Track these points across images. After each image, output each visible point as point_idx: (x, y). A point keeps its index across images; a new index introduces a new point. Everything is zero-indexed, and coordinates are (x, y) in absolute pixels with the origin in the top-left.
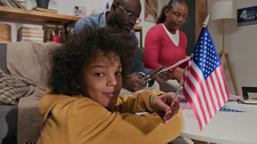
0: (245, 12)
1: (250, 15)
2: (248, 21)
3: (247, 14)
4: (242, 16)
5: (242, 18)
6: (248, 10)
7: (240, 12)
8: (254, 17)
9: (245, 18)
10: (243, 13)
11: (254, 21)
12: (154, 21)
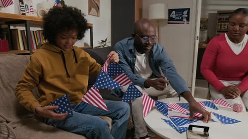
0: (174, 12)
1: (178, 15)
2: (177, 20)
3: (175, 14)
4: (171, 16)
5: (172, 17)
6: (176, 10)
7: (170, 11)
8: (181, 18)
9: (174, 17)
10: (173, 13)
11: (180, 21)
12: (97, 15)
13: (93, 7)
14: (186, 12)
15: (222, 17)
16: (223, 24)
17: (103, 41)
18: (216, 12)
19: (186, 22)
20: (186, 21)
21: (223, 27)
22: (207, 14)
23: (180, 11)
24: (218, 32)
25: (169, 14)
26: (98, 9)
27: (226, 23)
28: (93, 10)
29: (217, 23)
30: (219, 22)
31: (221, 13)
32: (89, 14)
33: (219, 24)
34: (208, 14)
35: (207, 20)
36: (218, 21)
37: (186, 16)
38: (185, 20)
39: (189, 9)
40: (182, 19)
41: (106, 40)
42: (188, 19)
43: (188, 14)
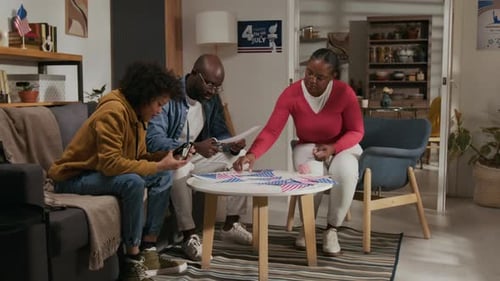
0: (250, 28)
1: (258, 34)
2: (256, 45)
3: (253, 32)
4: (244, 36)
5: (246, 39)
6: (255, 24)
7: (242, 26)
8: (264, 40)
9: (250, 39)
10: (247, 30)
11: (264, 46)
12: (81, 32)
13: (76, 19)
14: (273, 29)
15: (379, 30)
16: (383, 47)
17: (97, 92)
18: (365, 19)
19: (274, 51)
20: (275, 47)
21: (383, 55)
22: (346, 21)
23: (262, 26)
24: (372, 66)
25: (240, 32)
26: (84, 20)
27: (390, 47)
28: (76, 23)
29: (369, 45)
30: (372, 43)
31: (375, 22)
32: (67, 33)
33: (375, 47)
34: (347, 24)
35: (347, 39)
36: (369, 41)
37: (275, 36)
38: (272, 44)
39: (279, 23)
40: (267, 43)
41: (103, 88)
42: (278, 42)
43: (279, 32)
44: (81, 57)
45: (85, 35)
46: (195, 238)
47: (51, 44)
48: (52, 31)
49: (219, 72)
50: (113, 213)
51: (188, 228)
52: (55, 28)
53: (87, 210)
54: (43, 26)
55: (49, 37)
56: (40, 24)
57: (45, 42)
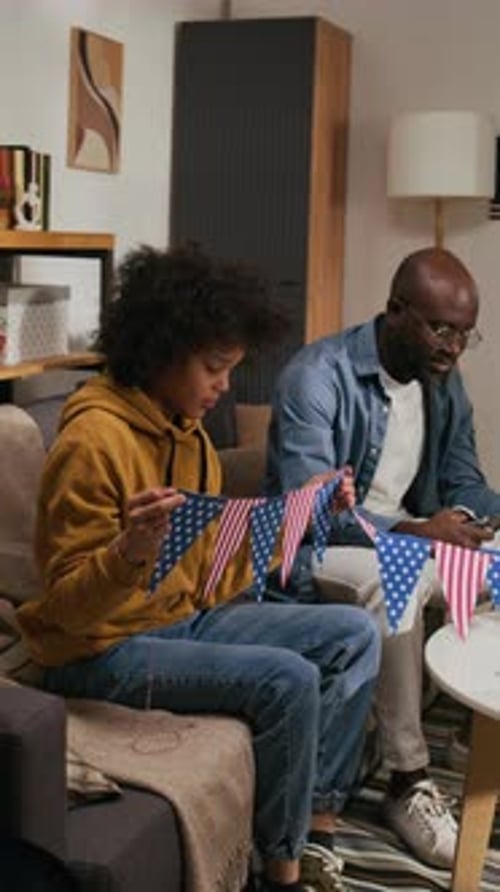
12: (105, 163)
13: (92, 127)
26: (112, 129)
28: (93, 139)
32: (71, 164)
44: (110, 237)
45: (113, 168)
46: (426, 793)
47: (36, 202)
48: (38, 167)
49: (463, 297)
50: (241, 781)
51: (410, 766)
52: (47, 158)
53: (177, 799)
54: (19, 155)
55: (33, 187)
56: (12, 149)
57: (23, 198)
